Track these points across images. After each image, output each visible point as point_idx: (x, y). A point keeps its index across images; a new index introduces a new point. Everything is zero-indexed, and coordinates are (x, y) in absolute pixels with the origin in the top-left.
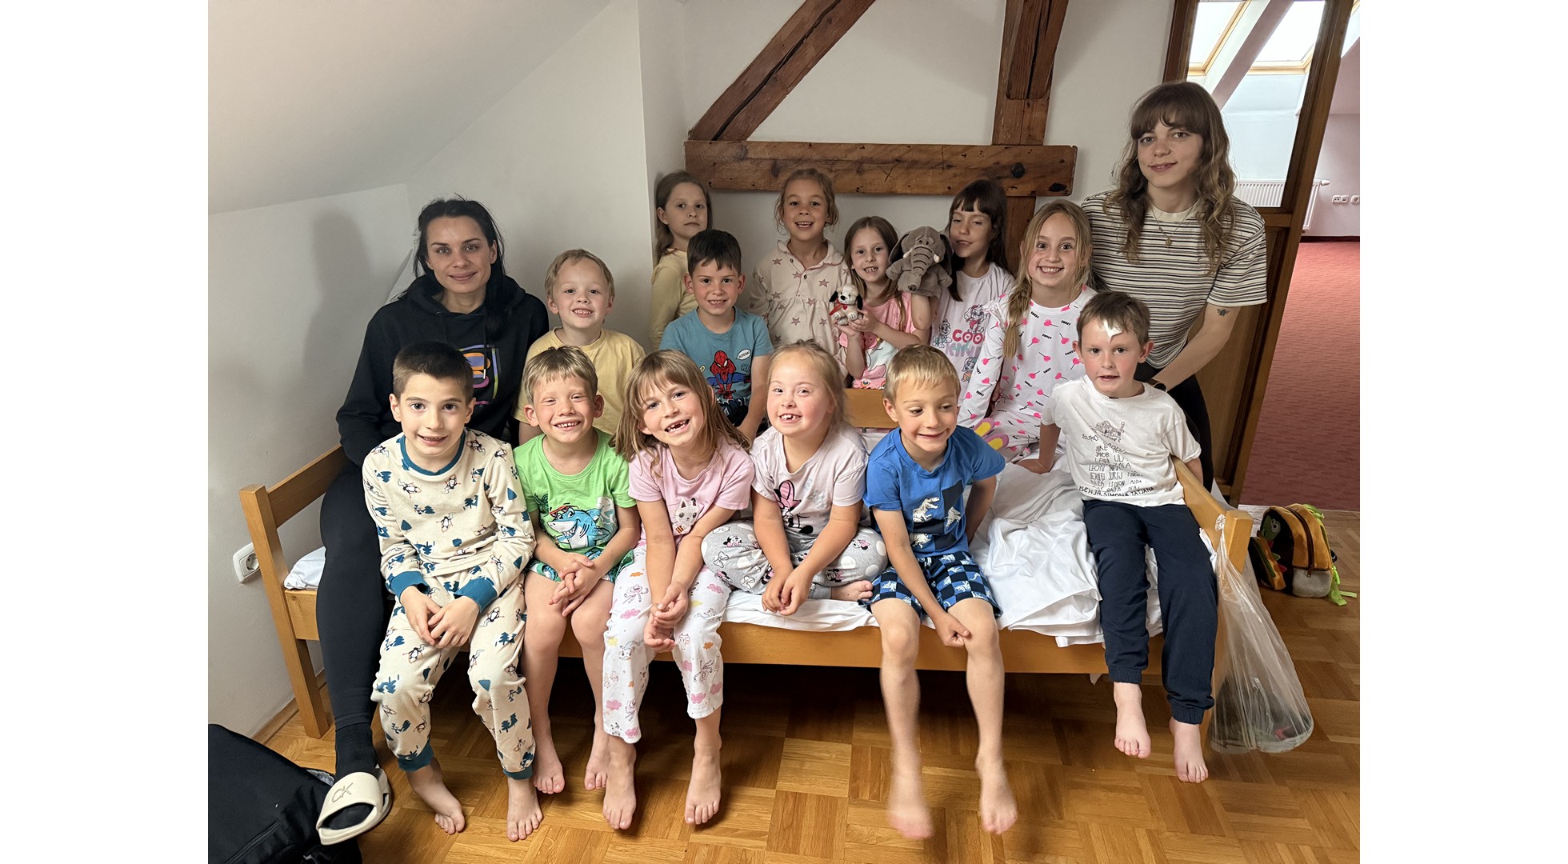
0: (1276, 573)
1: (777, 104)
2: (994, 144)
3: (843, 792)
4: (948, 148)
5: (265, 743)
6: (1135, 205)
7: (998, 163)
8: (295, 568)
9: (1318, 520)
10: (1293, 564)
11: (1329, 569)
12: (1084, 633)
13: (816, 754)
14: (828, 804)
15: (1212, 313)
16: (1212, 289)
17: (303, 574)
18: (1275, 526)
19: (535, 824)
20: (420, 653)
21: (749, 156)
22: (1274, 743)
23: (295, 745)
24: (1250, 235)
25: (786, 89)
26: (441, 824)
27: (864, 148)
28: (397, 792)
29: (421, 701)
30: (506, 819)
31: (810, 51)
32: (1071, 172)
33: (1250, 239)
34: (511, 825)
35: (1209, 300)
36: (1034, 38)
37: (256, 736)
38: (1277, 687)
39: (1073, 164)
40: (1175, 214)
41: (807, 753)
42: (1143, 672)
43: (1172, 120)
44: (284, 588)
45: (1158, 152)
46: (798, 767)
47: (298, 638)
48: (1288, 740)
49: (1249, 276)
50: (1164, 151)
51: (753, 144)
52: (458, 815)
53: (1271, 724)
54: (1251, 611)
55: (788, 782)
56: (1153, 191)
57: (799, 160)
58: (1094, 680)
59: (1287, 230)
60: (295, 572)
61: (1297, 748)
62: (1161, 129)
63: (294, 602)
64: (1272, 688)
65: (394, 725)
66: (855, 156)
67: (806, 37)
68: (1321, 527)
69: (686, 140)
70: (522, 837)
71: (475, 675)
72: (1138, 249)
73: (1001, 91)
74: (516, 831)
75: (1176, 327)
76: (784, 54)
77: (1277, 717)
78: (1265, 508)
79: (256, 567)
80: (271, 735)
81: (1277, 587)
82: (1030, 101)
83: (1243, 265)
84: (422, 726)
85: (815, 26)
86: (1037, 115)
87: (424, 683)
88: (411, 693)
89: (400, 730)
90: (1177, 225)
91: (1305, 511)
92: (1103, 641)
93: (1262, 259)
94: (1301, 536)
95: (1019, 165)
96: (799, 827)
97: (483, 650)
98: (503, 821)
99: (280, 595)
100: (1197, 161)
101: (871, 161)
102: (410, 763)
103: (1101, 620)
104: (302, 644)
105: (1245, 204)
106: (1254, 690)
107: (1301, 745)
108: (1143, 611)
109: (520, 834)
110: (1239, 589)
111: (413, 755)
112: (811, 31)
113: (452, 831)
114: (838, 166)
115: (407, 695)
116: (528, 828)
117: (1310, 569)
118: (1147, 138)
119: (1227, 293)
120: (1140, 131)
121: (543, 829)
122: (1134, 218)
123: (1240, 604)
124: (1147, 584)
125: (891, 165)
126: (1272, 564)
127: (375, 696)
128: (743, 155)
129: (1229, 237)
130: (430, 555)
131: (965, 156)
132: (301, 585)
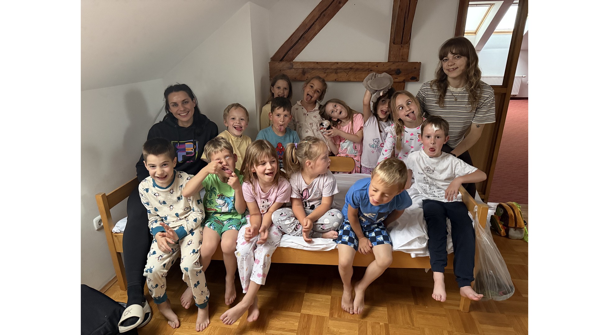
0: (502, 229)
1: (304, 47)
2: (388, 62)
3: (327, 315)
4: (371, 63)
5: (105, 292)
6: (442, 85)
7: (390, 69)
8: (117, 225)
9: (519, 208)
10: (509, 226)
11: (523, 228)
12: (422, 252)
13: (317, 299)
14: (321, 319)
15: (474, 127)
16: (474, 117)
17: (119, 227)
18: (501, 211)
19: (206, 325)
20: (162, 258)
21: (294, 67)
22: (499, 297)
23: (116, 293)
24: (488, 96)
25: (308, 42)
26: (170, 324)
27: (338, 64)
28: (154, 312)
29: (162, 276)
30: (196, 323)
31: (317, 27)
32: (419, 72)
33: (488, 97)
34: (197, 325)
35: (473, 122)
36: (403, 21)
37: (101, 290)
38: (500, 275)
39: (419, 69)
40: (459, 89)
41: (313, 299)
42: (445, 268)
43: (454, 52)
44: (112, 233)
45: (450, 64)
46: (310, 304)
47: (118, 252)
48: (504, 296)
49: (488, 112)
50: (452, 64)
51: (295, 63)
52: (177, 321)
53: (497, 289)
54: (488, 244)
55: (306, 310)
56: (449, 79)
57: (313, 68)
58: (426, 271)
59: (505, 94)
60: (116, 226)
61: (508, 299)
62: (450, 56)
63: (116, 238)
64: (498, 275)
65: (152, 285)
66: (334, 67)
67: (315, 21)
68: (520, 211)
69: (270, 61)
70: (201, 330)
71: (183, 266)
72: (443, 102)
73: (391, 41)
74: (199, 327)
75: (460, 133)
76: (307, 28)
77: (500, 286)
78: (498, 204)
79: (102, 224)
80: (107, 289)
81: (502, 235)
82: (403, 45)
83: (486, 108)
84: (163, 286)
85: (319, 17)
86: (405, 50)
87: (164, 269)
88: (159, 273)
89: (154, 288)
90: (460, 93)
91: (513, 205)
92: (429, 255)
93: (493, 105)
94: (512, 215)
95: (399, 70)
96: (309, 328)
97: (185, 256)
98: (194, 324)
99: (111, 236)
100: (465, 67)
101: (341, 68)
102: (159, 300)
103: (429, 247)
104: (119, 254)
105: (486, 84)
106: (490, 275)
107: (510, 298)
108: (445, 244)
109: (200, 329)
110: (483, 235)
111: (159, 297)
112: (317, 19)
113: (174, 327)
114: (328, 71)
115: (157, 274)
116: (204, 327)
117: (516, 228)
118: (445, 59)
119: (480, 119)
120: (443, 57)
121: (209, 327)
122: (442, 90)
123: (484, 241)
124: (447, 233)
125: (348, 70)
126: (500, 226)
127: (145, 274)
128: (291, 67)
129: (480, 97)
130: (167, 220)
131: (377, 66)
132: (119, 231)
